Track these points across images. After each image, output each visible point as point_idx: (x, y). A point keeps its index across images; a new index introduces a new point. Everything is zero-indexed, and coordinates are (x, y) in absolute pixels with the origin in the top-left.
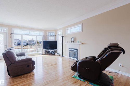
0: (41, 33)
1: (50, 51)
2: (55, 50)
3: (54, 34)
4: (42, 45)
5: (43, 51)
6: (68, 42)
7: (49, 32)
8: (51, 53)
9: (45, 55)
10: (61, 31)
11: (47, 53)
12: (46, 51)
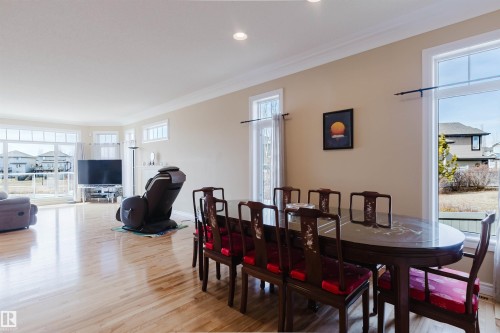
0: (74, 137)
1: (100, 192)
2: (117, 186)
3: (114, 139)
4: (74, 173)
5: (79, 191)
6: (144, 164)
7: (98, 132)
8: (104, 196)
9: (85, 204)
10: (132, 132)
11: (92, 197)
12: (88, 192)
